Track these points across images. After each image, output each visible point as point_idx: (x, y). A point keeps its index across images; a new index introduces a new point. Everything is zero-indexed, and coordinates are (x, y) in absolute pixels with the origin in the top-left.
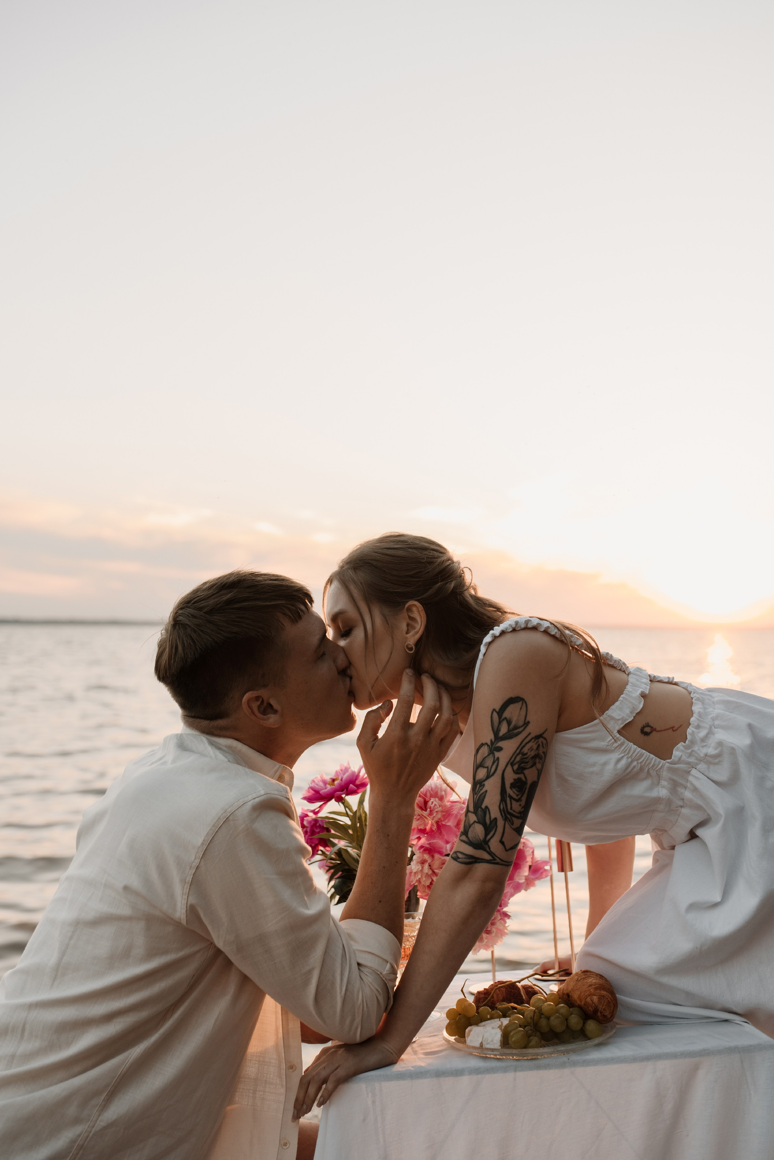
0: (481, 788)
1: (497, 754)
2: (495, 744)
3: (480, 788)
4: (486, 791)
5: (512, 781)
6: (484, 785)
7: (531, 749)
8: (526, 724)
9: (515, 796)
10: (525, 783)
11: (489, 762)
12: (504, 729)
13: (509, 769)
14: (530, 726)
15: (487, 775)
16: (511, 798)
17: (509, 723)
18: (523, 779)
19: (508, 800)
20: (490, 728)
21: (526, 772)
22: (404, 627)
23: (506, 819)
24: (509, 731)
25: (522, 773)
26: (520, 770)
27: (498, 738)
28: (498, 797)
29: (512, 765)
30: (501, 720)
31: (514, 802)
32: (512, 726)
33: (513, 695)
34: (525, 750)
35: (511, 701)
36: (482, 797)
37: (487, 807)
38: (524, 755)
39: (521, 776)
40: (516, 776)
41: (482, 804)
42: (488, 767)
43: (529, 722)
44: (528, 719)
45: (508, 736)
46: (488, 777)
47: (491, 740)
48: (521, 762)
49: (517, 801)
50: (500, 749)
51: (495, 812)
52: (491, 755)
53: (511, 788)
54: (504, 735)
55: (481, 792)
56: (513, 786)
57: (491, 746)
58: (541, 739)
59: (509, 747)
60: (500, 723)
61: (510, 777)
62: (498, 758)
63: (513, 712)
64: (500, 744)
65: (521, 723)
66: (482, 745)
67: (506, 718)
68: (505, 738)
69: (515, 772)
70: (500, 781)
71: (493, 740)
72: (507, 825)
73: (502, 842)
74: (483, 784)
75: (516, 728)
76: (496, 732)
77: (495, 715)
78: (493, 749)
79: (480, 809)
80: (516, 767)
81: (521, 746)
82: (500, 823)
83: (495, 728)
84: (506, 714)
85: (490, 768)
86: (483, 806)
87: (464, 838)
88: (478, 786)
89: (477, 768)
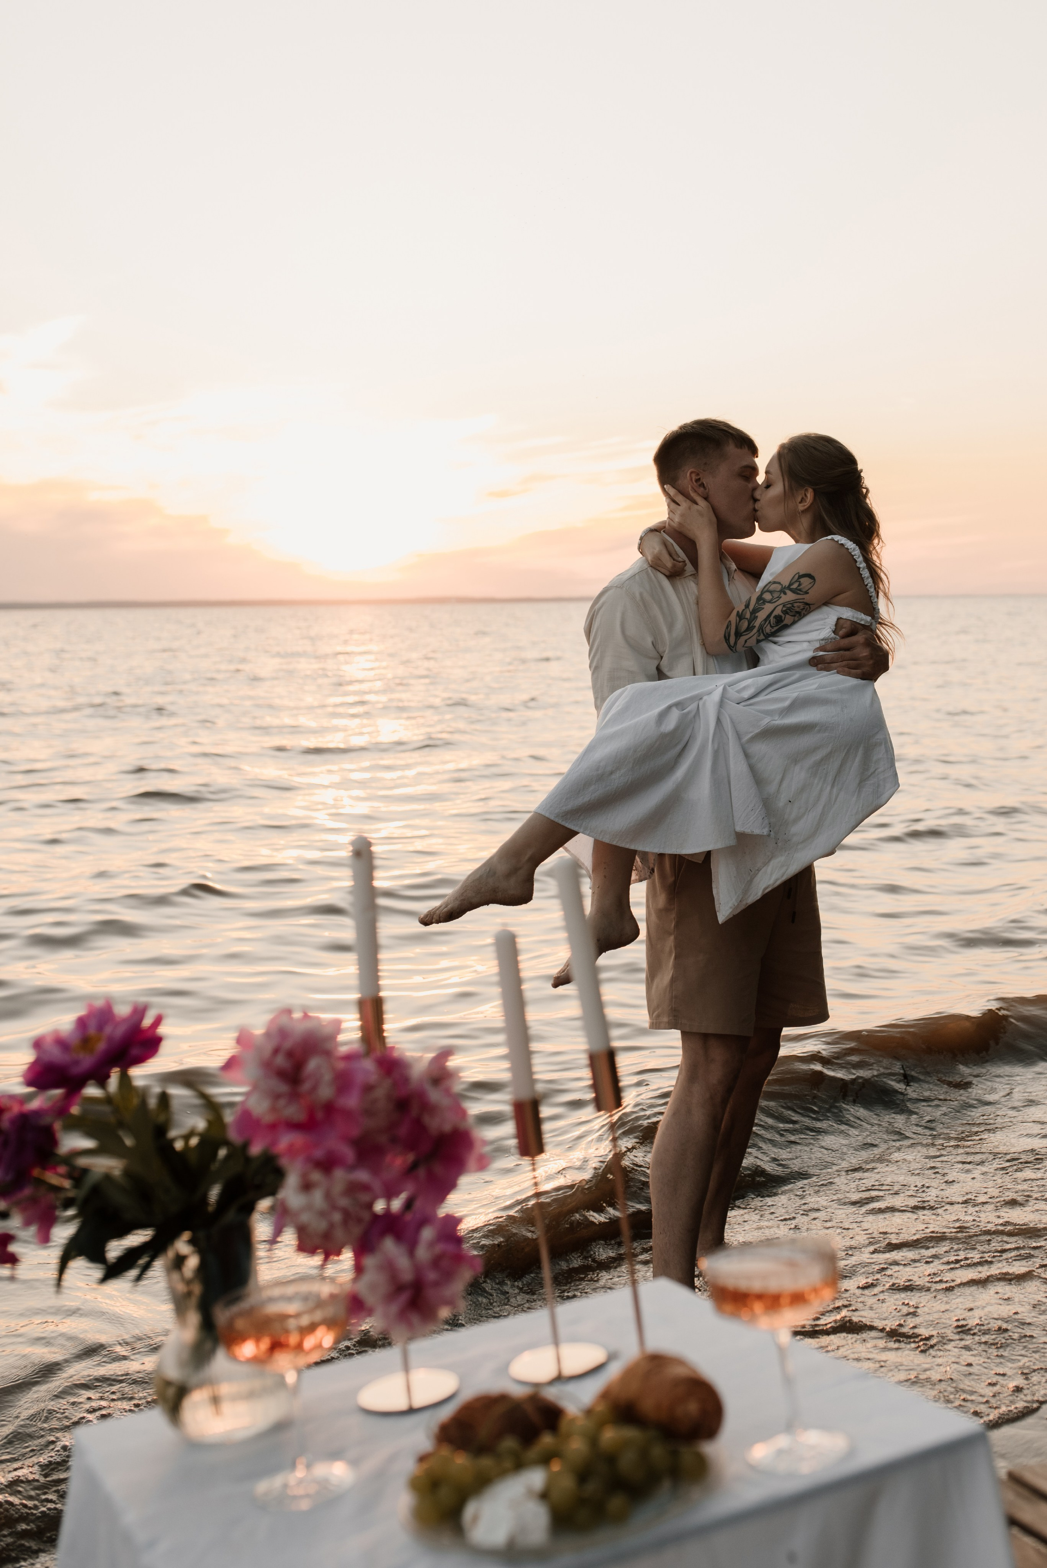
1: (782, 595)
2: (786, 589)
3: (763, 604)
4: (763, 608)
5: (777, 614)
6: (765, 604)
7: (799, 607)
8: (806, 593)
9: (772, 623)
10: (782, 621)
11: (776, 595)
12: (795, 586)
13: (780, 608)
14: (807, 595)
16: (770, 622)
17: (799, 585)
18: (783, 618)
19: (768, 622)
20: (790, 580)
21: (787, 616)
22: (799, 499)
23: (758, 631)
24: (796, 589)
25: (784, 614)
26: (785, 612)
27: (789, 588)
28: (765, 617)
29: (784, 606)
30: (799, 579)
31: (769, 625)
32: (799, 588)
33: (813, 574)
34: (795, 605)
35: (809, 576)
37: (757, 616)
38: (793, 606)
39: (783, 616)
40: (781, 614)
41: (756, 613)
42: (774, 597)
43: (808, 593)
44: (809, 591)
45: (794, 591)
46: (770, 602)
47: (786, 585)
48: (789, 609)
49: (771, 626)
50: (785, 593)
51: (757, 623)
52: (780, 593)
53: (774, 617)
54: (793, 588)
55: (761, 606)
56: (776, 617)
57: (783, 588)
58: (807, 606)
59: (790, 596)
60: (796, 581)
61: (778, 612)
62: (781, 597)
63: (806, 582)
64: (788, 592)
65: (804, 590)
66: (779, 583)
68: (791, 590)
69: (782, 611)
70: (773, 609)
72: (756, 635)
73: (746, 641)
75: (800, 590)
76: (791, 584)
77: (797, 576)
78: (783, 590)
79: (754, 614)
80: (784, 609)
81: (795, 601)
82: (755, 630)
83: (792, 582)
84: (802, 580)
86: (756, 615)
87: (738, 619)
88: (762, 601)
89: (768, 591)
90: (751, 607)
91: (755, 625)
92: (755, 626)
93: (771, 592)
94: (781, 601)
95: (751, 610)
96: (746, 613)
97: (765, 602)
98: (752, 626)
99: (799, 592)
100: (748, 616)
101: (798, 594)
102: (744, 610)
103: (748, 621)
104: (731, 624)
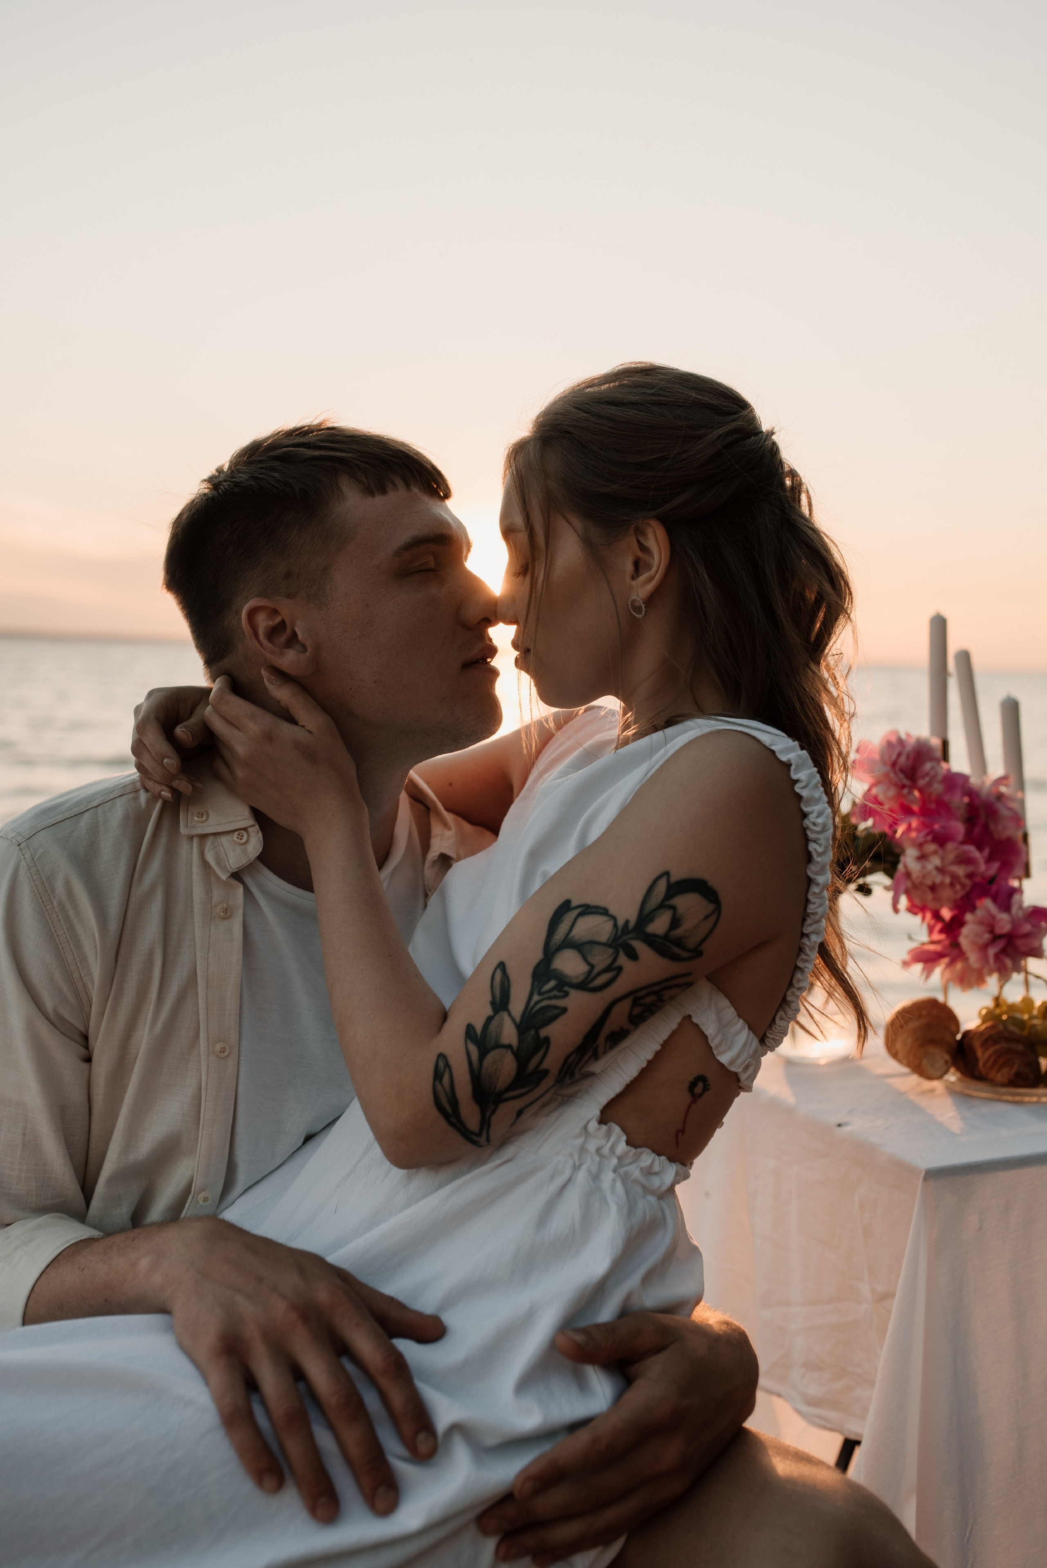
0: (558, 994)
1: (623, 960)
2: (630, 936)
3: (555, 993)
4: (564, 1010)
5: (616, 1027)
6: (567, 994)
8: (700, 951)
11: (601, 959)
12: (659, 925)
13: (625, 1006)
14: (699, 960)
15: (583, 981)
17: (675, 923)
20: (639, 898)
22: (628, 566)
24: (666, 936)
27: (640, 929)
29: (636, 1003)
30: (667, 903)
32: (675, 932)
33: (713, 882)
35: (702, 886)
36: (550, 1014)
37: (547, 1040)
41: (542, 1027)
42: (592, 967)
44: (704, 947)
45: (658, 945)
46: (583, 985)
47: (627, 922)
50: (633, 956)
51: (554, 1059)
52: (611, 951)
54: (654, 935)
55: (554, 1002)
57: (619, 932)
59: (649, 966)
60: (662, 906)
61: (618, 1020)
62: (620, 969)
63: (691, 910)
64: (639, 946)
65: (694, 941)
66: (602, 911)
67: (673, 908)
68: (651, 941)
69: (631, 1018)
70: (597, 1010)
71: (631, 925)
74: (566, 988)
75: (680, 940)
76: (645, 917)
77: (662, 886)
78: (620, 941)
79: (532, 1032)
80: (637, 1010)
81: (669, 983)
83: (649, 911)
84: (680, 903)
85: (596, 971)
86: (543, 1033)
87: (473, 1050)
88: (552, 983)
89: (568, 944)
90: (517, 1005)
91: (545, 1065)
92: (546, 1072)
93: (581, 947)
94: (621, 986)
95: (518, 1018)
96: (501, 1026)
97: (564, 985)
98: (536, 1071)
99: (676, 950)
100: (509, 1034)
101: (674, 958)
102: (490, 1019)
103: (516, 1054)
104: (447, 1065)
